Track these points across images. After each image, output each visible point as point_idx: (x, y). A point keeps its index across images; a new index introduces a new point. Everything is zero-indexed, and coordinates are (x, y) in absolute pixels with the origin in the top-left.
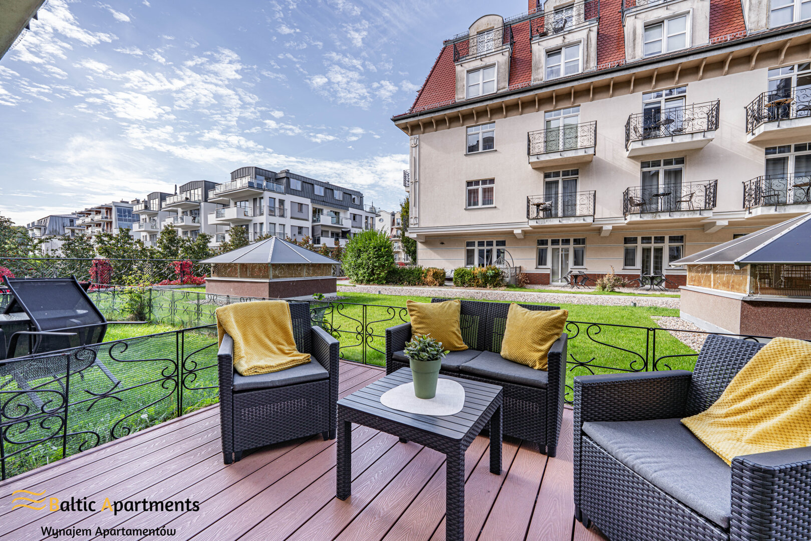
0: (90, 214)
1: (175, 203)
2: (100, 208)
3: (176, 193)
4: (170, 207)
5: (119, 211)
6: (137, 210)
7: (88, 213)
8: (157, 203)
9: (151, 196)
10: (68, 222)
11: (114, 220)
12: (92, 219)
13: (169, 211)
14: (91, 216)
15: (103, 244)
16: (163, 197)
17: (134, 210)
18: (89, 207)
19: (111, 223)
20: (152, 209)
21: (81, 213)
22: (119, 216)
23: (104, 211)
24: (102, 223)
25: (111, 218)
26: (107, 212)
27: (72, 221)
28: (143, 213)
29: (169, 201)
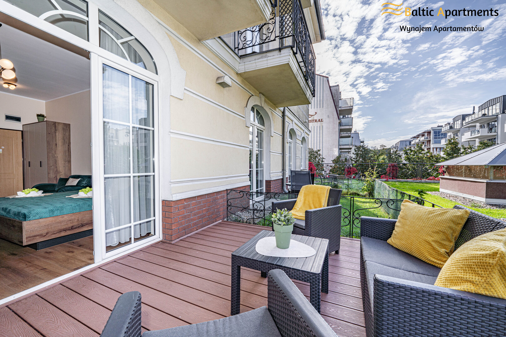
0: (419, 137)
1: (472, 120)
2: (424, 133)
3: (474, 113)
4: (469, 124)
5: (435, 133)
6: (445, 130)
7: (418, 137)
8: (460, 123)
9: (455, 119)
10: (408, 143)
11: (431, 139)
12: (419, 140)
13: (469, 127)
14: (419, 138)
15: (407, 154)
16: (464, 117)
17: (443, 131)
18: (418, 133)
19: (430, 141)
20: (456, 128)
21: (414, 137)
22: (435, 136)
23: (426, 134)
24: (425, 142)
25: (430, 138)
26: (428, 134)
27: (410, 142)
28: (449, 132)
29: (468, 119)
